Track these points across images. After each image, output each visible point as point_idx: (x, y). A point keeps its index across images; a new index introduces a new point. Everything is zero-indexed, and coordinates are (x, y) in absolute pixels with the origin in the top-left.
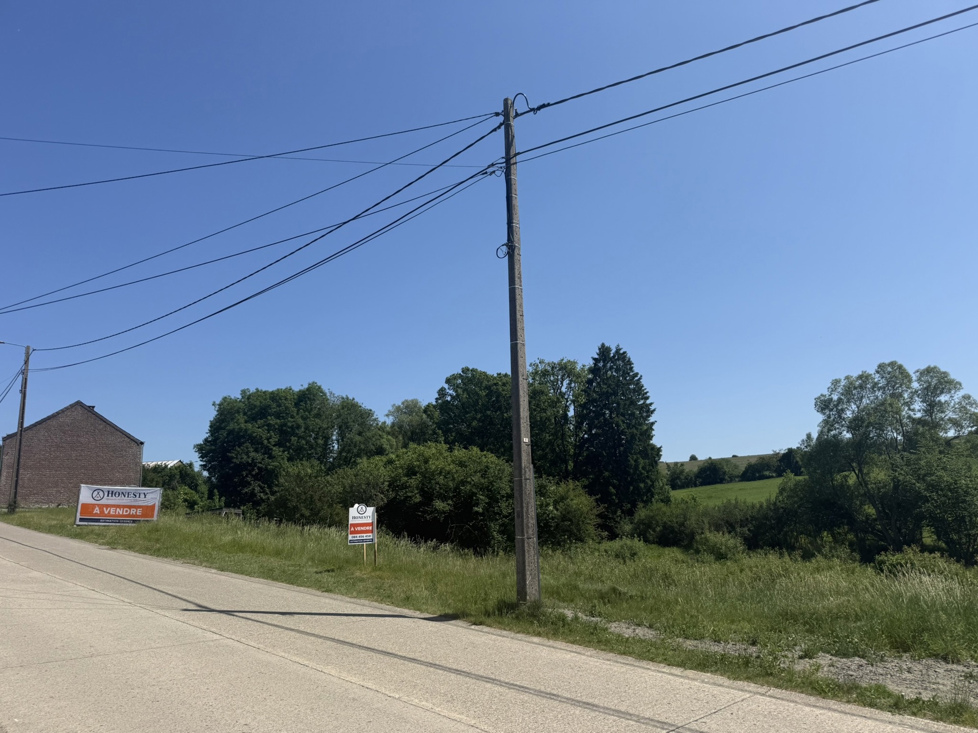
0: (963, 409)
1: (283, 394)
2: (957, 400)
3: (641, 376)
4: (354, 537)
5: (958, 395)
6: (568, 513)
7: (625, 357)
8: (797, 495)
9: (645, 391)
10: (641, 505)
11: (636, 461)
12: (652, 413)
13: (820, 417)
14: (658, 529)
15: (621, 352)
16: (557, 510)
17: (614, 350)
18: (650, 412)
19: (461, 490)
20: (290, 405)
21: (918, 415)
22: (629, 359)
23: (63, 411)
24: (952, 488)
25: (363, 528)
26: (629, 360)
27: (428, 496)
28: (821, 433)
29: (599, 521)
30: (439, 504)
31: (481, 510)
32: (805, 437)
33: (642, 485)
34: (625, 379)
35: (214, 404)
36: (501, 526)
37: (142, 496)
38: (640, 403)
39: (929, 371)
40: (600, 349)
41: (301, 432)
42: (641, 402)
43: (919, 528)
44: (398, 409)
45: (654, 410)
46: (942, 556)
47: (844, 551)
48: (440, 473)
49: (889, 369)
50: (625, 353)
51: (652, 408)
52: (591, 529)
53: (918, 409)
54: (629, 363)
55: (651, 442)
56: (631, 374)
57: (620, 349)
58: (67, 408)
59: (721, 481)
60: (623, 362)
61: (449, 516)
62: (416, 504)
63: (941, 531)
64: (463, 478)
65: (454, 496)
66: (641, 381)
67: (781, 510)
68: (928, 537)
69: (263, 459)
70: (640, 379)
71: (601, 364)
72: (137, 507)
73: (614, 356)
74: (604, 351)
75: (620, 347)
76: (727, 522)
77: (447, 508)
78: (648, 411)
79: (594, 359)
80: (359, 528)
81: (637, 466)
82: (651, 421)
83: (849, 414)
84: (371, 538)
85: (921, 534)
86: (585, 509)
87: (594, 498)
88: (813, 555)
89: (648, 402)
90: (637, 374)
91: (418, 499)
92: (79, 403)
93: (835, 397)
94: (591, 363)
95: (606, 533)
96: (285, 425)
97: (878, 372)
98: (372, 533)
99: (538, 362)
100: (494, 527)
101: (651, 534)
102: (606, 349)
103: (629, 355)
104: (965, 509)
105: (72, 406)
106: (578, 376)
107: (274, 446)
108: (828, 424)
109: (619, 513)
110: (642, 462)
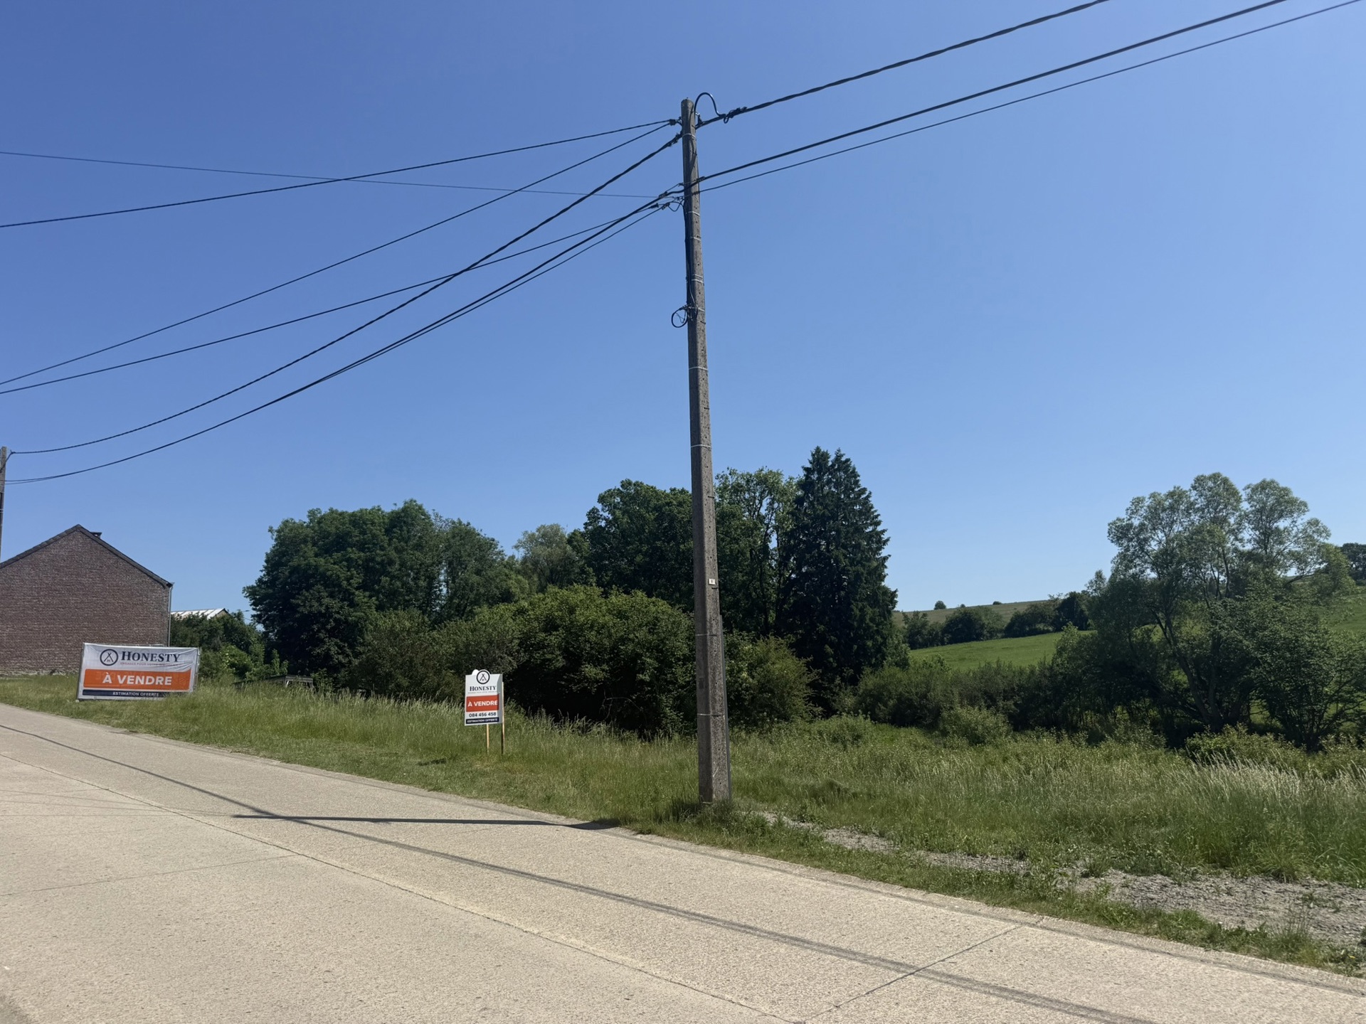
0: (1308, 538)
1: (369, 517)
2: (1301, 527)
3: (870, 493)
4: (473, 715)
5: (1302, 521)
6: (768, 682)
7: (849, 466)
8: (1082, 657)
9: (876, 514)
10: (867, 670)
11: (861, 610)
12: (884, 544)
13: (1115, 550)
14: (891, 703)
15: (843, 459)
16: (753, 677)
17: (833, 457)
18: (882, 543)
19: (619, 650)
20: (379, 531)
21: (1249, 547)
22: (854, 469)
23: (55, 540)
24: (1292, 646)
25: (484, 703)
26: (854, 471)
27: (574, 659)
28: (1116, 572)
29: (810, 691)
30: (590, 670)
31: (647, 678)
32: (1093, 577)
33: (870, 643)
34: (849, 497)
35: (271, 530)
36: (675, 699)
37: (172, 659)
38: (868, 530)
39: (1264, 486)
40: (813, 455)
41: (394, 569)
42: (870, 529)
43: (1245, 699)
44: (531, 538)
45: (888, 540)
46: (1276, 739)
47: (1145, 733)
48: (592, 627)
49: (1210, 484)
50: (848, 460)
51: (885, 537)
52: (799, 703)
53: (1248, 538)
54: (854, 474)
55: (883, 584)
56: (856, 490)
57: (842, 456)
58: (61, 536)
59: (978, 637)
60: (845, 473)
61: (603, 686)
62: (557, 670)
63: (1275, 704)
64: (623, 633)
65: (611, 659)
66: (870, 499)
67: (1060, 677)
68: (1258, 714)
69: (341, 608)
70: (868, 496)
71: (815, 477)
72: (164, 674)
73: (833, 466)
74: (819, 458)
75: (842, 453)
76: (986, 693)
77: (601, 676)
78: (878, 540)
79: (806, 469)
80: (479, 704)
81: (862, 619)
82: (883, 555)
83: (1154, 546)
84: (496, 716)
85: (1249, 708)
86: (792, 677)
87: (804, 660)
88: (1102, 738)
89: (879, 528)
90: (865, 490)
91: (560, 662)
92: (78, 529)
93: (1136, 522)
94: (801, 474)
95: (820, 709)
96: (373, 560)
97: (1194, 488)
98: (498, 709)
99: (727, 472)
100: (666, 701)
101: (882, 710)
102: (822, 455)
103: (853, 463)
104: (1309, 676)
105: (69, 532)
106: (784, 493)
107: (357, 589)
108: (1125, 560)
109: (838, 681)
110: (869, 610)
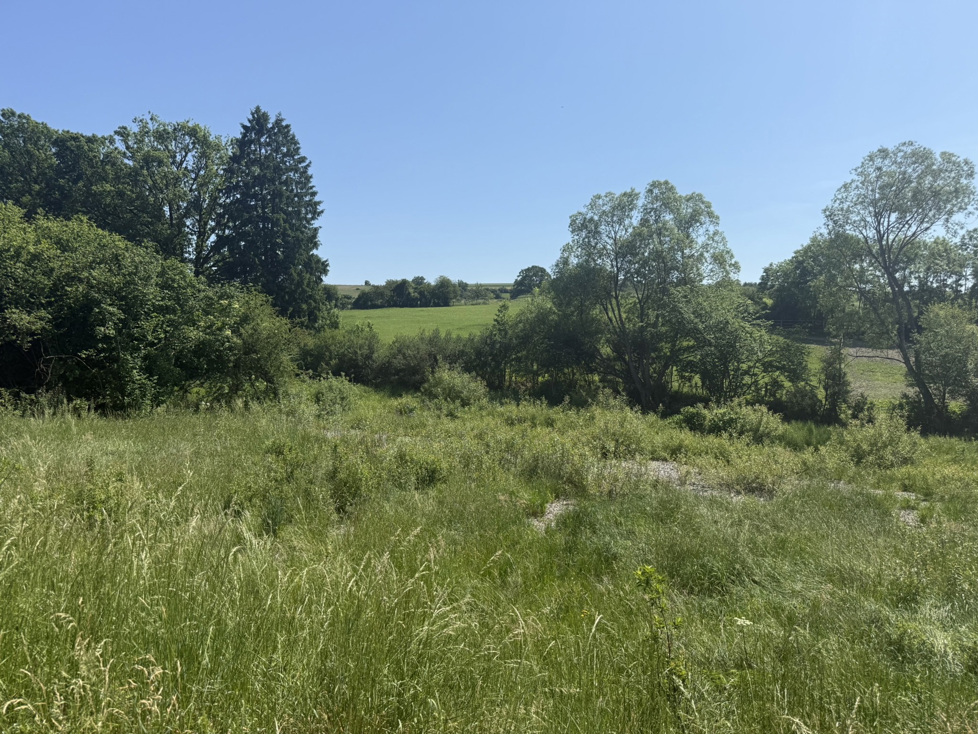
3: (310, 163)
7: (289, 131)
9: (312, 184)
11: (299, 275)
12: (318, 215)
15: (284, 124)
16: (238, 336)
17: (272, 120)
18: (316, 214)
22: (294, 137)
33: (304, 306)
38: (305, 199)
40: (253, 114)
42: (307, 199)
45: (322, 212)
50: (287, 126)
51: (320, 208)
54: (294, 141)
55: (315, 252)
56: (296, 157)
57: (282, 120)
60: (286, 138)
66: (309, 169)
70: (308, 165)
71: (252, 136)
73: (273, 128)
74: (259, 121)
75: (283, 117)
77: (38, 325)
78: (313, 211)
79: (244, 127)
81: (300, 282)
82: (315, 226)
89: (317, 199)
90: (303, 159)
94: (238, 134)
99: (147, 118)
102: (262, 116)
103: (294, 130)
106: (216, 148)
